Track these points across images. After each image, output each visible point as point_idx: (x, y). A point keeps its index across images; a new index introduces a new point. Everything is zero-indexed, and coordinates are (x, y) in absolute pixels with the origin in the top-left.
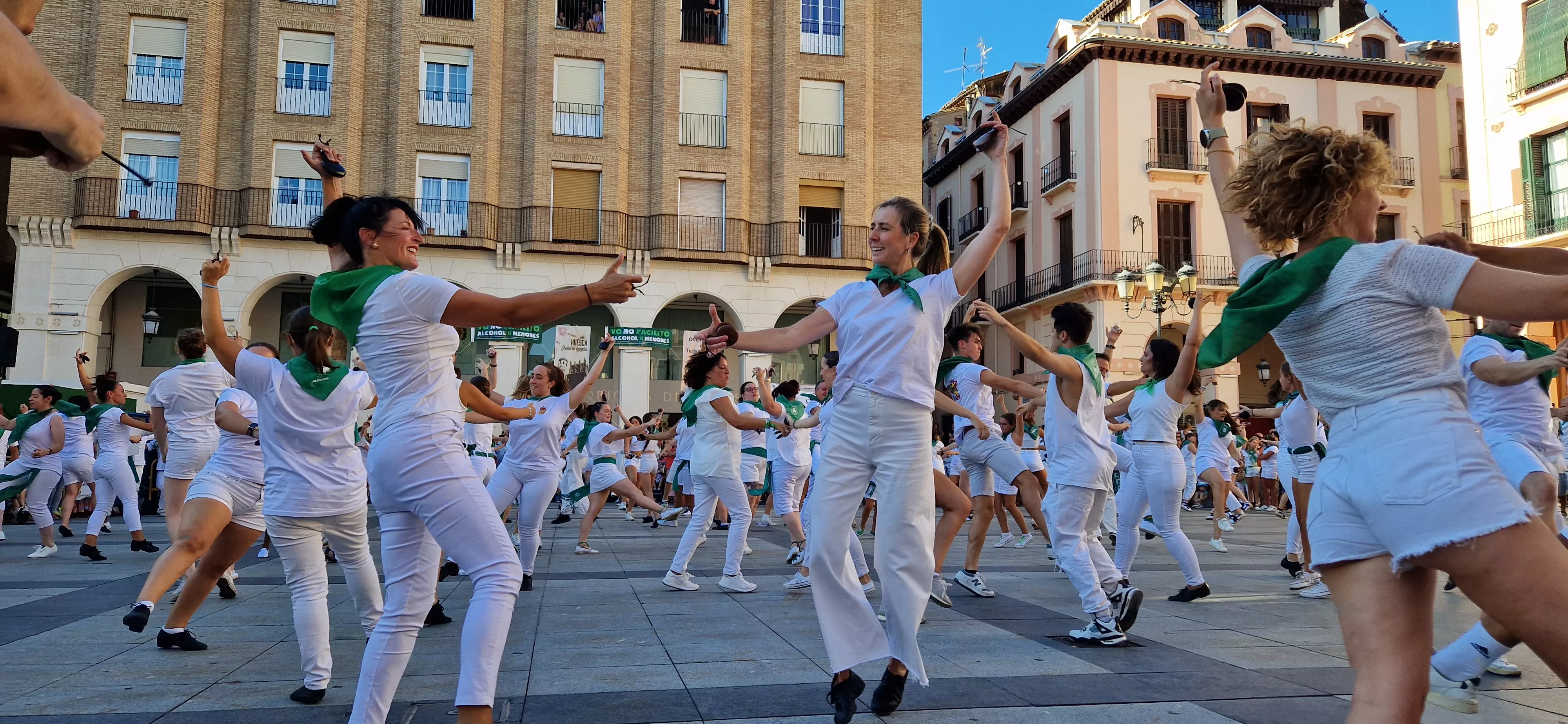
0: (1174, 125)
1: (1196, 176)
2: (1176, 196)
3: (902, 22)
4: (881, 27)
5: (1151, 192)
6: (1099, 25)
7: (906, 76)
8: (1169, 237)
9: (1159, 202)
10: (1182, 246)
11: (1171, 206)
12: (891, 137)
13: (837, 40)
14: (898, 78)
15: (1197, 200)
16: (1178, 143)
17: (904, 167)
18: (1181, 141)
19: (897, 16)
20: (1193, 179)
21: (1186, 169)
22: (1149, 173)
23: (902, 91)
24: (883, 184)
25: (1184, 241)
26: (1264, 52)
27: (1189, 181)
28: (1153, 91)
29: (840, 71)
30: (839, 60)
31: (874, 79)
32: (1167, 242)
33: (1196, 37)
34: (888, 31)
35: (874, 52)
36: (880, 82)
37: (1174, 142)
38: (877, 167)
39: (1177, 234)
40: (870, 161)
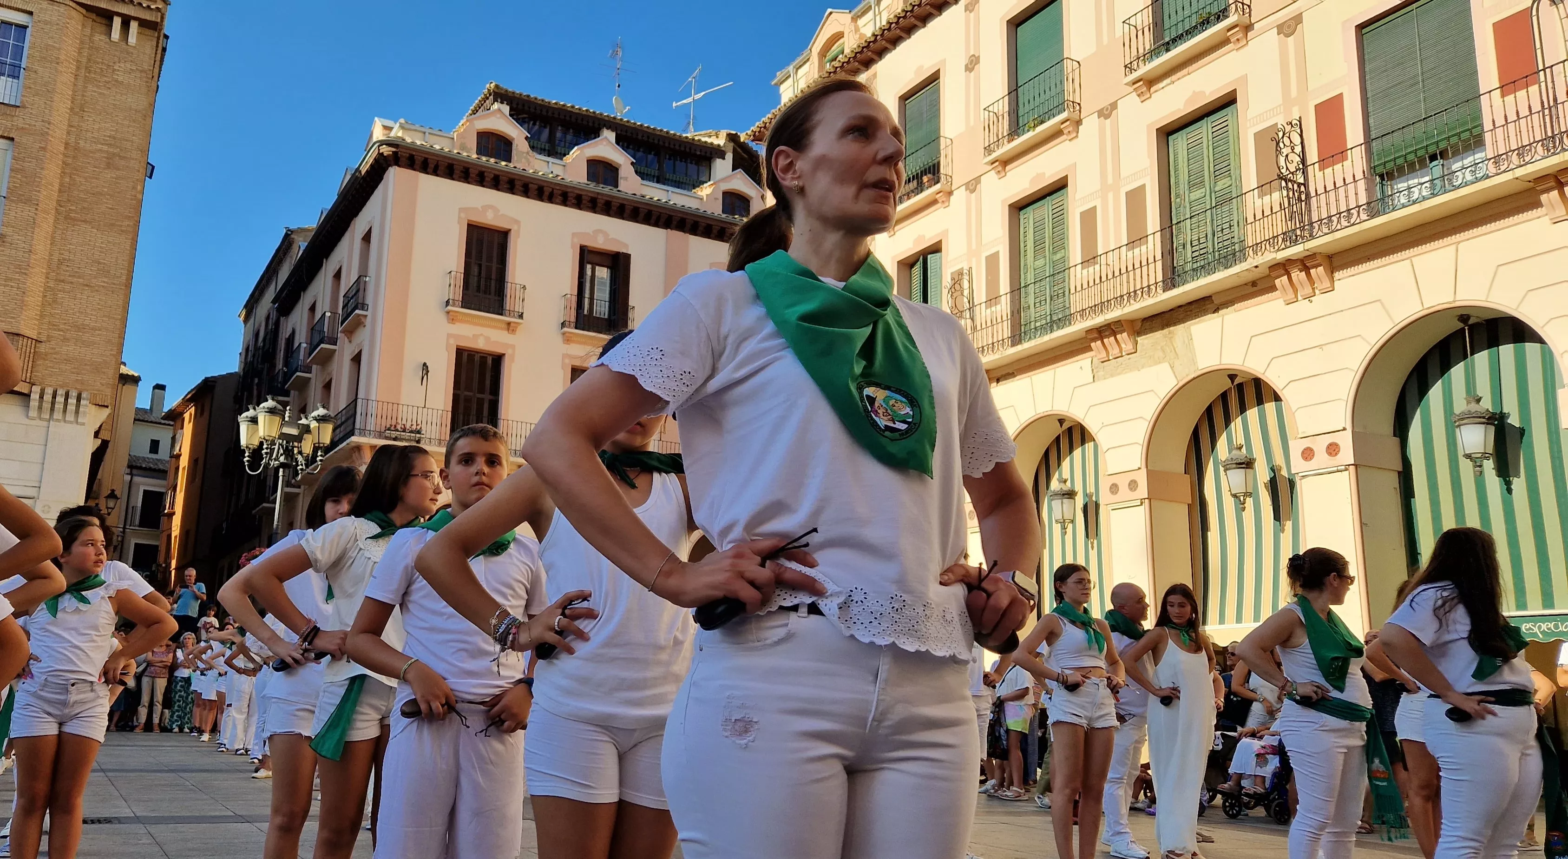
0: (490, 259)
1: (509, 324)
2: (481, 345)
3: (120, 79)
4: (87, 80)
5: (449, 336)
6: (402, 127)
7: (117, 147)
8: (471, 394)
9: (460, 351)
10: (486, 406)
11: (477, 358)
12: (85, 221)
13: (15, 85)
14: (105, 148)
15: (508, 352)
16: (493, 283)
17: (99, 263)
18: (496, 280)
19: (114, 70)
20: (505, 326)
21: (501, 314)
22: (448, 312)
23: (108, 166)
24: (63, 281)
25: (490, 400)
26: (607, 190)
27: (502, 329)
28: (463, 215)
29: (9, 124)
30: (8, 110)
31: (67, 144)
32: (468, 400)
33: (523, 160)
34: (98, 87)
35: (72, 109)
36: (77, 149)
37: (488, 278)
38: (55, 258)
39: (481, 390)
40: (41, 247)
